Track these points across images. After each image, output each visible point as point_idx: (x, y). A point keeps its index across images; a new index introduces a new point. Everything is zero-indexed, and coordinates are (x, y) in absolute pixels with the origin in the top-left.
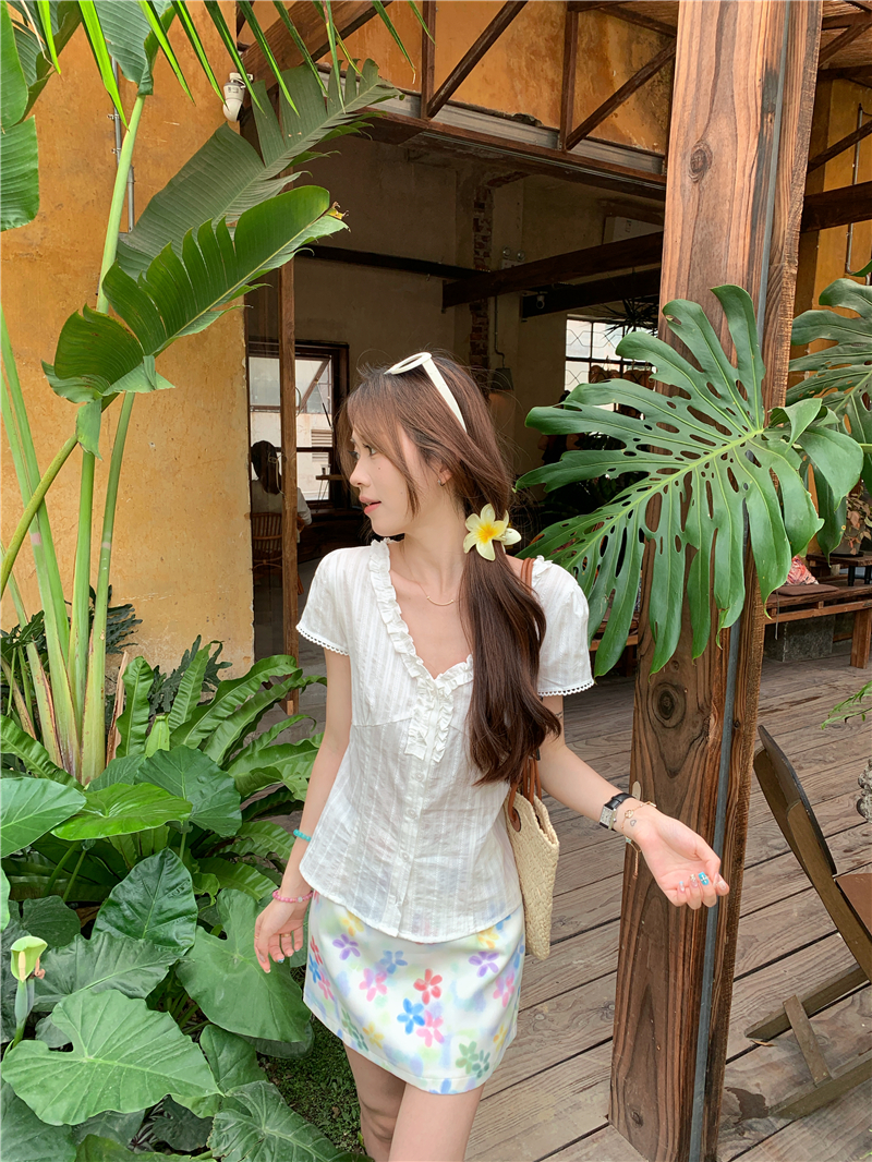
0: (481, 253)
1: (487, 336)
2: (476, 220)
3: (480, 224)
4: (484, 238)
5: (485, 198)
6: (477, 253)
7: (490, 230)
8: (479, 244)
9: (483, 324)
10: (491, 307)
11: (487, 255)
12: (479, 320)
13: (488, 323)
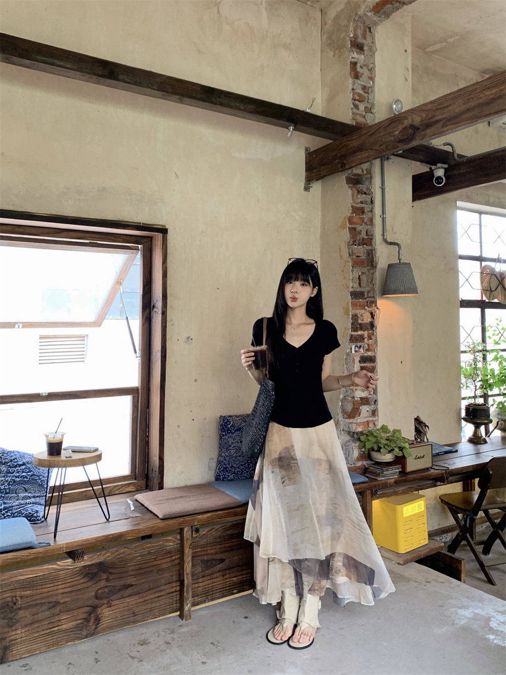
0: (362, 107)
1: (371, 220)
2: (354, 64)
3: (359, 69)
4: (364, 88)
5: (365, 38)
6: (356, 107)
7: (372, 78)
8: (359, 95)
9: (366, 203)
10: (377, 180)
11: (369, 110)
12: (361, 197)
13: (372, 202)
